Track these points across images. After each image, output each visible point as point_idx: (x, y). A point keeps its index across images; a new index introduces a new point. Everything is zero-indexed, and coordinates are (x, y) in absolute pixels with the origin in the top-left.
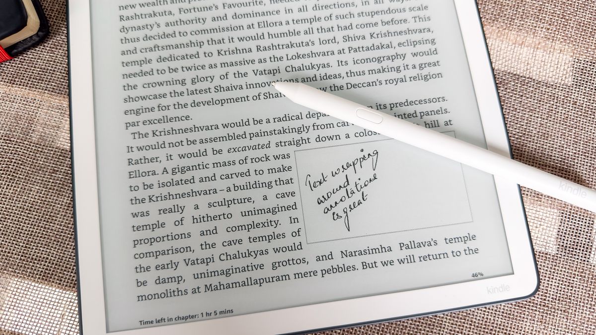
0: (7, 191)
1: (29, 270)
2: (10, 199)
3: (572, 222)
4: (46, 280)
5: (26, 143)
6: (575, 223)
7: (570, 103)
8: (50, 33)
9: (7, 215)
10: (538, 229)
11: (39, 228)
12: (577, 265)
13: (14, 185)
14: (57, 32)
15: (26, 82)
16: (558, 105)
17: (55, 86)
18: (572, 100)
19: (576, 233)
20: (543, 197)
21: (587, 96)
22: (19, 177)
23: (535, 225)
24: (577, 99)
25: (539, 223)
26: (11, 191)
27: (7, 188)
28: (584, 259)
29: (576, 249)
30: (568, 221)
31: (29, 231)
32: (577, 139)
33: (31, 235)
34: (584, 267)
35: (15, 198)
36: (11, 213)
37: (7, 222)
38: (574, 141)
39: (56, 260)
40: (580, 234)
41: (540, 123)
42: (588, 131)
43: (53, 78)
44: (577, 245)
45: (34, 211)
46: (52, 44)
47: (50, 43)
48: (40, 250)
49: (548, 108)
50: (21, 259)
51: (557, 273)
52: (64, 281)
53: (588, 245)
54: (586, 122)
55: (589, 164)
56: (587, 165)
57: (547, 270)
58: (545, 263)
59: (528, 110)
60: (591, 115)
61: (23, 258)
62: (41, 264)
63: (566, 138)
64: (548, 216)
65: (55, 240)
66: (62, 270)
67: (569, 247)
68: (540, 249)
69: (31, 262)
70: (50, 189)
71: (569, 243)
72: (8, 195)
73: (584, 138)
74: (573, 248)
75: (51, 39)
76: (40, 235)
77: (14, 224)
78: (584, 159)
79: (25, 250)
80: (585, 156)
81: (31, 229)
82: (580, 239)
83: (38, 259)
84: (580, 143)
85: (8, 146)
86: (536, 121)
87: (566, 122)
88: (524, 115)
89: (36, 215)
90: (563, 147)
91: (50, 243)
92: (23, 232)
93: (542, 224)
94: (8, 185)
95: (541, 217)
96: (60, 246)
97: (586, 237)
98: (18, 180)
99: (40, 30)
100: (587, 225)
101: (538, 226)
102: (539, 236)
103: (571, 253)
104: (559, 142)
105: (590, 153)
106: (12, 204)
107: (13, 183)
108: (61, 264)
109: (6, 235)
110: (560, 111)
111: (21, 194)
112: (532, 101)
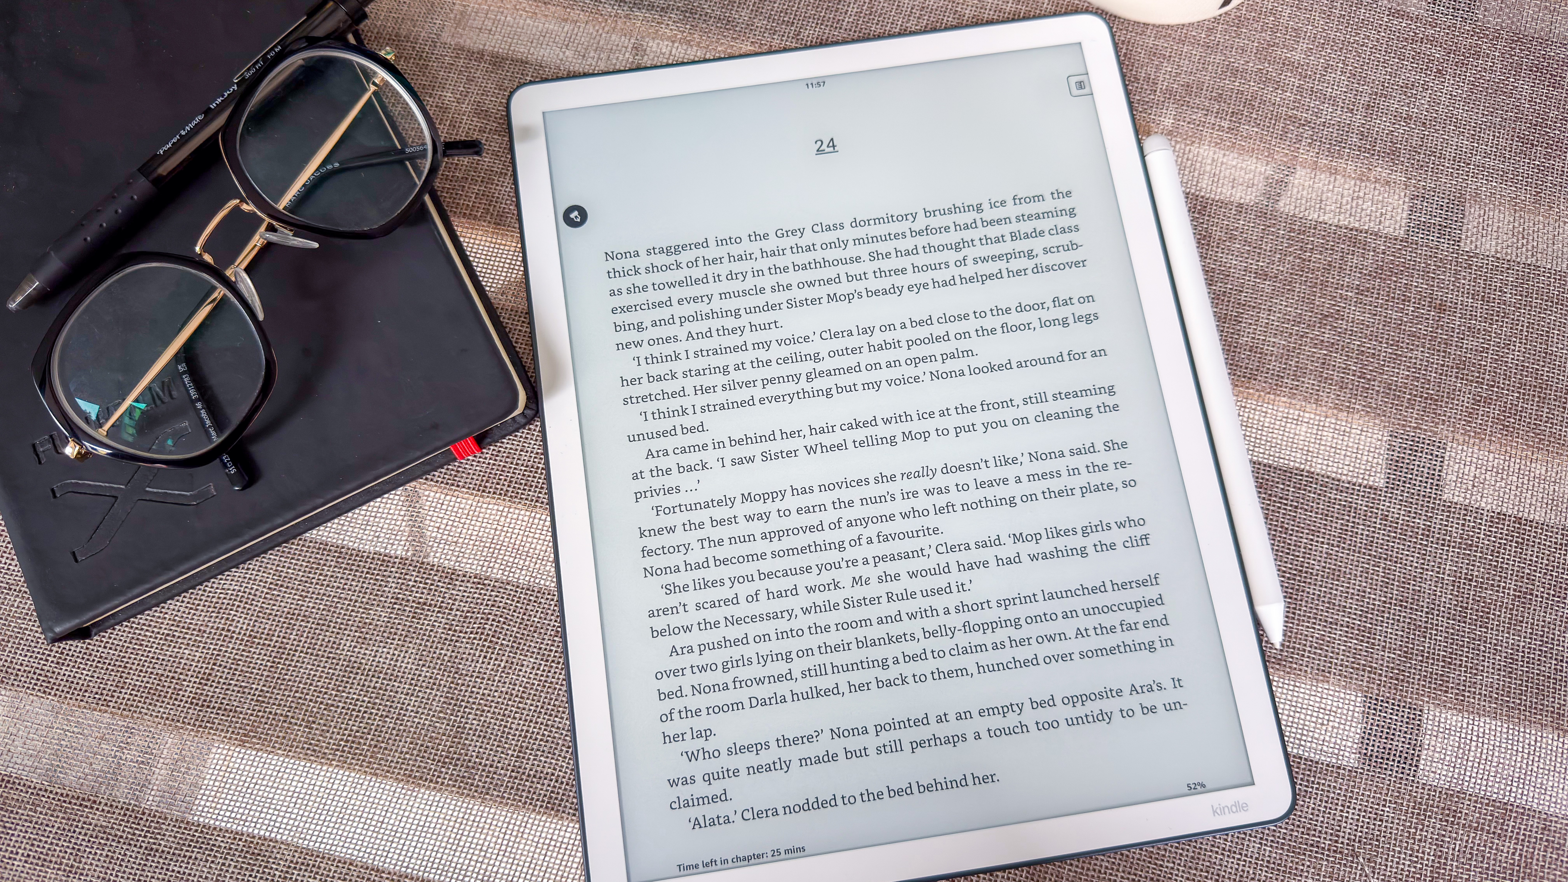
0: (484, 666)
1: (524, 794)
2: (489, 679)
3: (1380, 716)
4: (553, 809)
5: (509, 587)
6: (1385, 717)
7: (1376, 518)
9: (486, 705)
11: (538, 726)
12: (1389, 785)
13: (494, 656)
15: (505, 488)
16: (1357, 521)
18: (1380, 512)
19: (1388, 733)
20: (1332, 676)
21: (1405, 506)
22: (502, 644)
23: (1320, 721)
24: (1388, 511)
25: (1327, 717)
26: (490, 667)
27: (483, 663)
28: (1401, 775)
29: (1388, 759)
30: (1374, 714)
31: (522, 730)
32: (1388, 578)
33: (526, 737)
34: (1400, 788)
35: (497, 678)
36: (492, 701)
37: (487, 717)
38: (1382, 581)
39: (567, 776)
40: (1393, 734)
41: (1327, 553)
42: (1406, 564)
44: (1389, 754)
45: (528, 699)
48: (540, 761)
49: (1339, 526)
50: (511, 777)
51: (1357, 799)
53: (1407, 753)
54: (1403, 549)
55: (1408, 620)
56: (1404, 622)
57: (1339, 794)
58: (1336, 782)
59: (1307, 531)
60: (1411, 536)
61: (513, 774)
62: (543, 784)
63: (1370, 576)
67: (1377, 757)
68: (1329, 760)
69: (527, 781)
71: (1376, 749)
72: (485, 673)
73: (1399, 576)
74: (1382, 758)
76: (539, 737)
77: (497, 719)
78: (1400, 611)
79: (516, 761)
80: (1401, 606)
81: (525, 728)
82: (1395, 743)
83: (538, 776)
84: (1393, 585)
85: (480, 594)
86: (1320, 549)
87: (1370, 550)
89: (532, 705)
90: (1364, 592)
91: (556, 749)
92: (512, 731)
94: (485, 657)
95: (1329, 708)
97: (1403, 740)
98: (500, 649)
99: (526, 407)
100: (1405, 720)
101: (1325, 722)
102: (1327, 739)
103: (1379, 765)
104: (1358, 583)
105: (1410, 601)
106: (493, 688)
107: (493, 653)
109: (485, 737)
110: (1360, 532)
111: (506, 671)
112: (1313, 515)
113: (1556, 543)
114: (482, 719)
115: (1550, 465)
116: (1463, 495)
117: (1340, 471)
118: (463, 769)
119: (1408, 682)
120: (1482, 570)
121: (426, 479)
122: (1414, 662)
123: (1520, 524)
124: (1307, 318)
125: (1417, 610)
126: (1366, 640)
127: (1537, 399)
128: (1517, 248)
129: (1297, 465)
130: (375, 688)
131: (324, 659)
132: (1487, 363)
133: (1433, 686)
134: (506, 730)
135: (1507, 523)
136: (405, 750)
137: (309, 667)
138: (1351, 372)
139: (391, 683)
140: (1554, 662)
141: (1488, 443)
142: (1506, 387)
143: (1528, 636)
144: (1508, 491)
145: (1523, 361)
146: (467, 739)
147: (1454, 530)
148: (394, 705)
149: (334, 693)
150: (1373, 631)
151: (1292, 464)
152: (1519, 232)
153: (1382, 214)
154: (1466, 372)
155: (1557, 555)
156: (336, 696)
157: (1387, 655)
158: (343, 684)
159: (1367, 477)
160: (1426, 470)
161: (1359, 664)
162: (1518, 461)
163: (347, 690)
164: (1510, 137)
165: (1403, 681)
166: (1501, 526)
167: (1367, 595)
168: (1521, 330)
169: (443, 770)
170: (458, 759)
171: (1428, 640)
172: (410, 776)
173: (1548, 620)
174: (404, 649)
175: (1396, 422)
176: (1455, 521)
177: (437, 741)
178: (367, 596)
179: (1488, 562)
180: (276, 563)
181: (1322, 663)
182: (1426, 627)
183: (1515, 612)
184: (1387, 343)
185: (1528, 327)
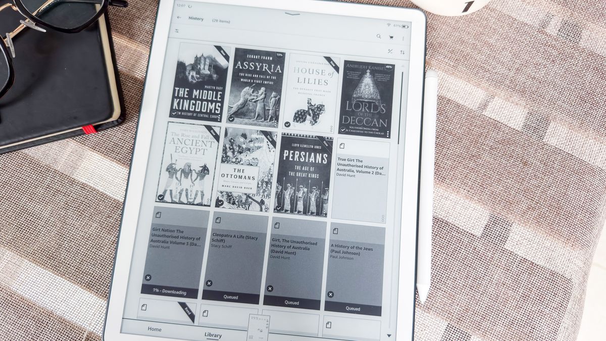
0: (76, 222)
1: (79, 279)
2: (76, 229)
4: (89, 288)
5: (94, 192)
7: (471, 248)
9: (73, 239)
10: (422, 332)
11: (91, 253)
13: (81, 219)
15: (103, 150)
16: (462, 247)
17: (121, 157)
18: (473, 246)
21: (485, 246)
22: (85, 215)
23: (421, 329)
24: (477, 246)
25: (424, 328)
26: (78, 223)
32: (468, 275)
33: (85, 256)
35: (80, 229)
36: (76, 238)
38: (465, 276)
41: (445, 258)
42: (478, 271)
43: (121, 152)
45: (90, 240)
47: (125, 126)
48: (89, 267)
49: (453, 248)
50: (75, 271)
52: (100, 292)
54: (479, 264)
55: (472, 295)
56: (470, 295)
60: (484, 260)
62: (87, 277)
63: (461, 272)
64: (432, 325)
65: (100, 263)
66: (100, 284)
69: (81, 274)
70: (104, 228)
72: (76, 226)
73: (474, 276)
76: (91, 257)
77: (76, 246)
79: (79, 265)
80: (471, 288)
81: (86, 252)
83: (86, 273)
84: (470, 278)
85: (82, 192)
87: (464, 261)
89: (91, 243)
92: (81, 252)
93: (426, 329)
94: (77, 219)
95: (426, 324)
96: (102, 267)
99: (119, 118)
100: (458, 337)
101: (423, 330)
102: (422, 337)
104: (454, 274)
105: (475, 287)
106: (77, 233)
110: (462, 252)
111: (84, 227)
112: (443, 240)
113: (546, 277)
114: (70, 244)
115: (553, 243)
116: (511, 247)
117: (460, 224)
118: (57, 263)
119: (464, 322)
120: (510, 281)
121: (73, 139)
122: (469, 314)
123: (532, 265)
124: (464, 155)
125: (477, 292)
126: (451, 299)
127: (555, 213)
128: (566, 145)
129: (442, 217)
130: (31, 220)
131: (14, 204)
132: (539, 192)
133: (474, 326)
134: (79, 251)
135: (527, 263)
136: (36, 249)
137: (7, 206)
138: (477, 183)
139: (38, 220)
140: (530, 328)
141: (528, 227)
142: (543, 205)
143: (522, 314)
144: (531, 250)
145: (554, 195)
146: (62, 251)
147: (503, 261)
148: (36, 230)
149: (14, 219)
150: (455, 296)
151: (440, 216)
152: (568, 139)
153: (511, 117)
154: (528, 194)
155: (545, 283)
156: (14, 220)
157: (458, 308)
158: (18, 216)
159: (471, 229)
160: (498, 233)
161: (445, 309)
162: (539, 238)
163: (19, 219)
164: (576, 96)
165: (462, 321)
166: (524, 264)
167: (457, 280)
168: (557, 182)
169: (49, 261)
170: (56, 258)
171: (478, 306)
172: (35, 260)
173: (533, 309)
174: (46, 208)
175: (491, 209)
176: (505, 257)
177: (49, 249)
178: (37, 182)
179: (514, 278)
180: (5, 160)
181: (429, 305)
182: (479, 300)
183: (519, 303)
184: (497, 173)
185: (560, 181)
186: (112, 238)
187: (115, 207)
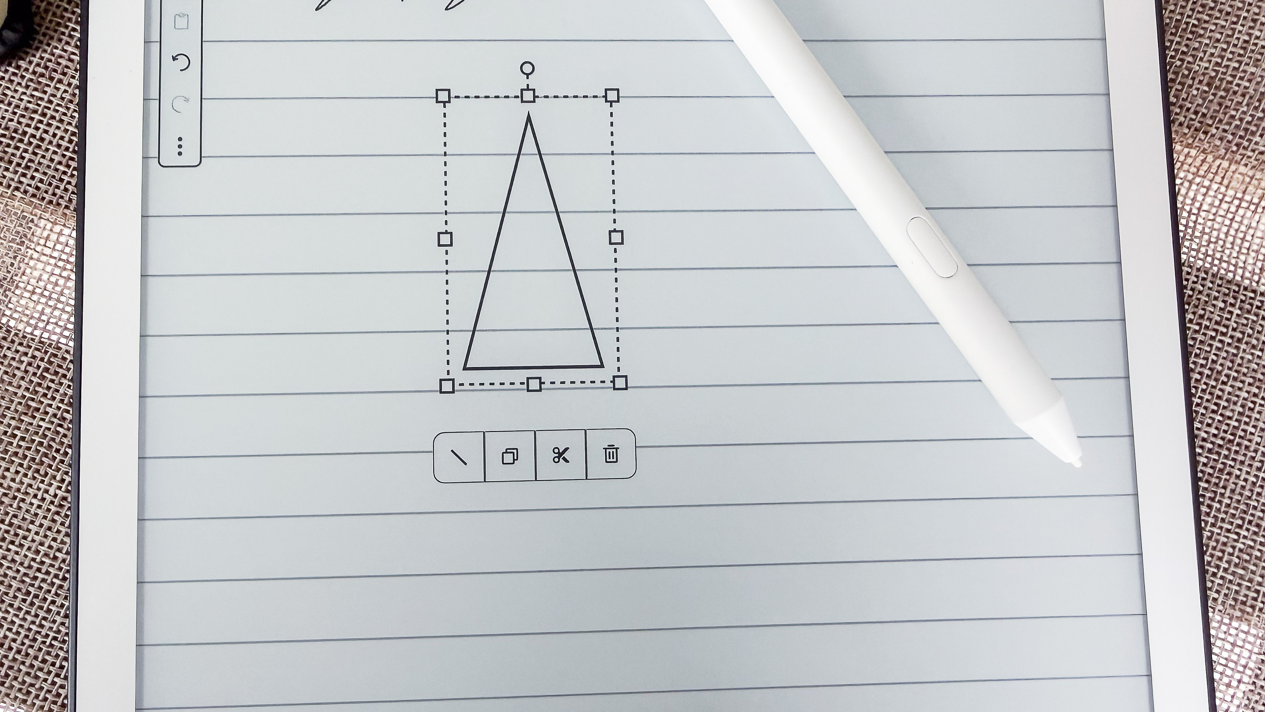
8: (37, 33)
14: (56, 31)
17: (41, 181)
43: (38, 159)
46: (38, 65)
47: (35, 60)
52: (37, 697)
59: (1251, 380)
65: (19, 590)
66: (32, 666)
75: (37, 49)
88: (1238, 393)
96: (32, 604)
108: (30, 651)
186: (52, 491)
187: (47, 370)
